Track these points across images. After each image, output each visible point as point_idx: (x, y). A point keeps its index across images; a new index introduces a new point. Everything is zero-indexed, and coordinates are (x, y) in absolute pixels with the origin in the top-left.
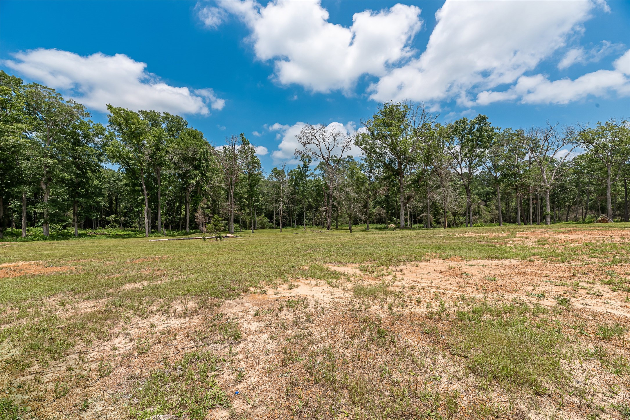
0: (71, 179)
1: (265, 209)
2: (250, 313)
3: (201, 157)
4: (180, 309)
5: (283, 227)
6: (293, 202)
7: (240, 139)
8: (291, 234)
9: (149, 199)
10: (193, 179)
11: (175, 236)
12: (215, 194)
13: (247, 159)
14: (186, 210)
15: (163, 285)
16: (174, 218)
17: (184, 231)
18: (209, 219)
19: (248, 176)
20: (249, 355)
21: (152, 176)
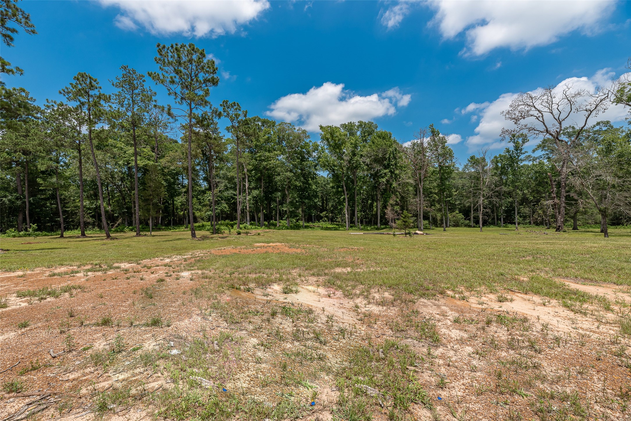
0: (300, 186)
1: (460, 204)
2: (448, 318)
3: (390, 156)
4: (378, 297)
5: (483, 225)
6: (499, 195)
7: (429, 131)
8: (496, 234)
9: (348, 198)
10: (383, 177)
11: (368, 230)
12: (404, 191)
13: (437, 151)
14: (377, 207)
15: (363, 273)
16: (368, 214)
17: (376, 227)
18: (398, 215)
19: (438, 170)
20: (451, 364)
21: (350, 178)
